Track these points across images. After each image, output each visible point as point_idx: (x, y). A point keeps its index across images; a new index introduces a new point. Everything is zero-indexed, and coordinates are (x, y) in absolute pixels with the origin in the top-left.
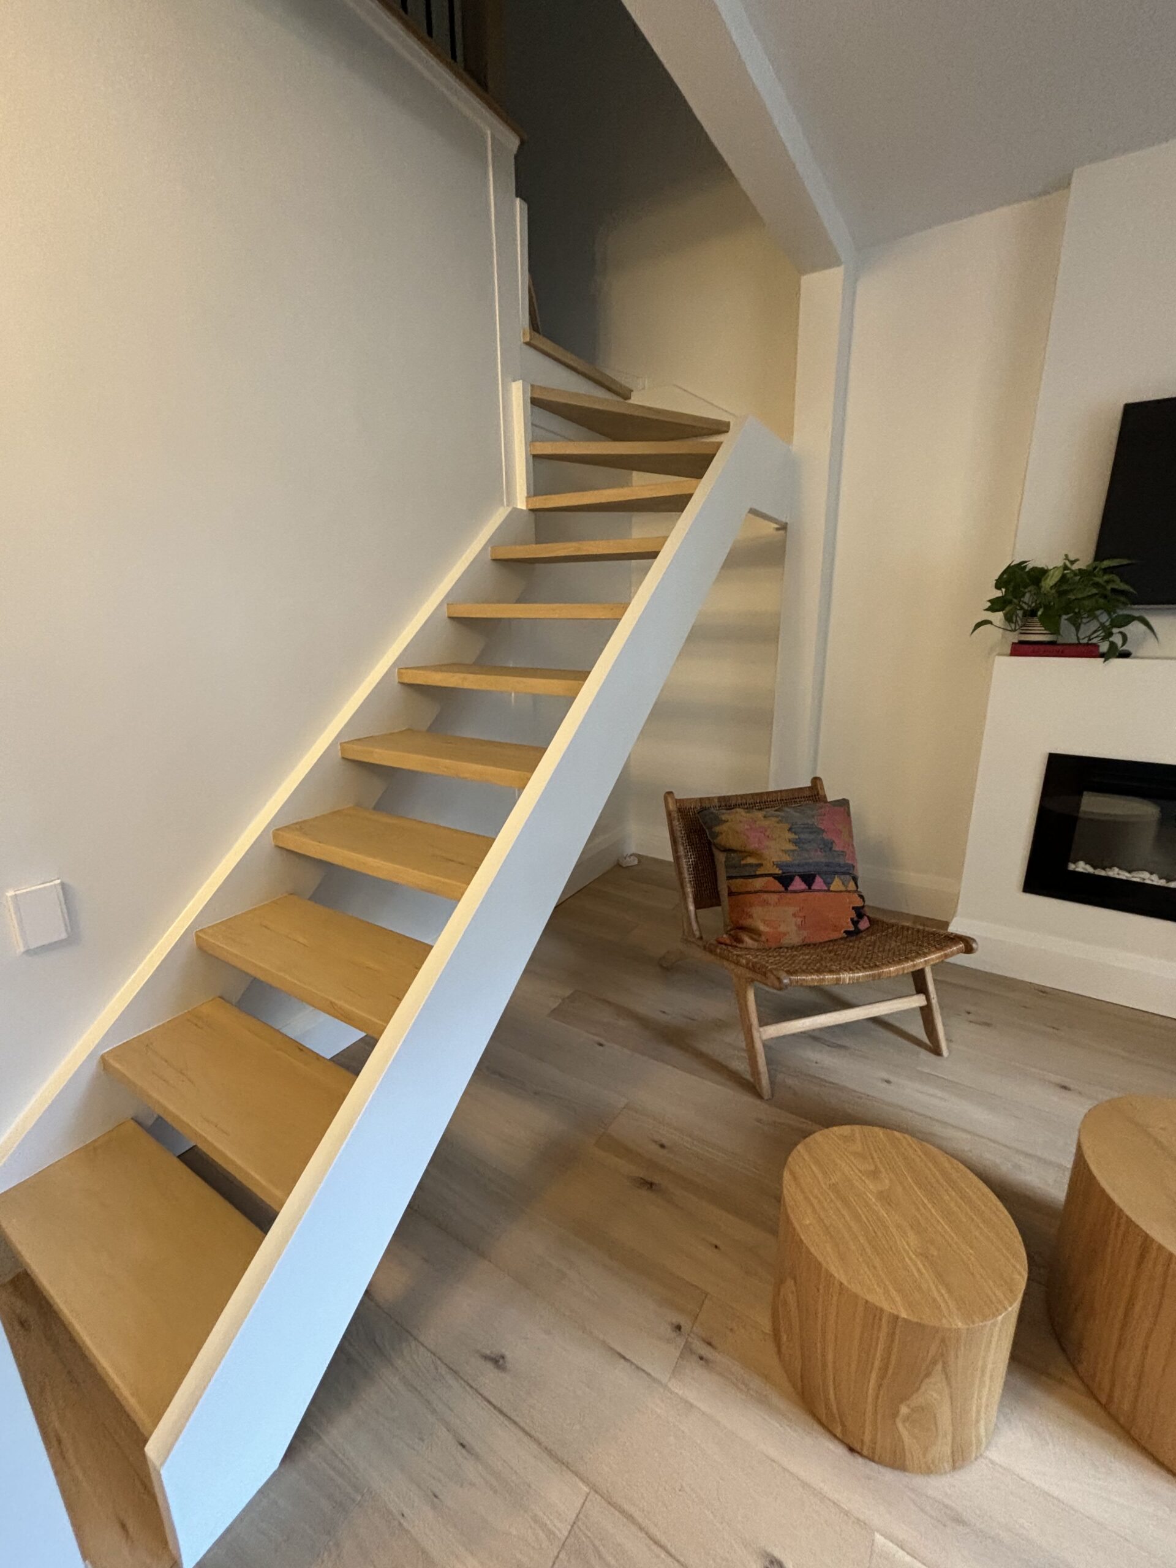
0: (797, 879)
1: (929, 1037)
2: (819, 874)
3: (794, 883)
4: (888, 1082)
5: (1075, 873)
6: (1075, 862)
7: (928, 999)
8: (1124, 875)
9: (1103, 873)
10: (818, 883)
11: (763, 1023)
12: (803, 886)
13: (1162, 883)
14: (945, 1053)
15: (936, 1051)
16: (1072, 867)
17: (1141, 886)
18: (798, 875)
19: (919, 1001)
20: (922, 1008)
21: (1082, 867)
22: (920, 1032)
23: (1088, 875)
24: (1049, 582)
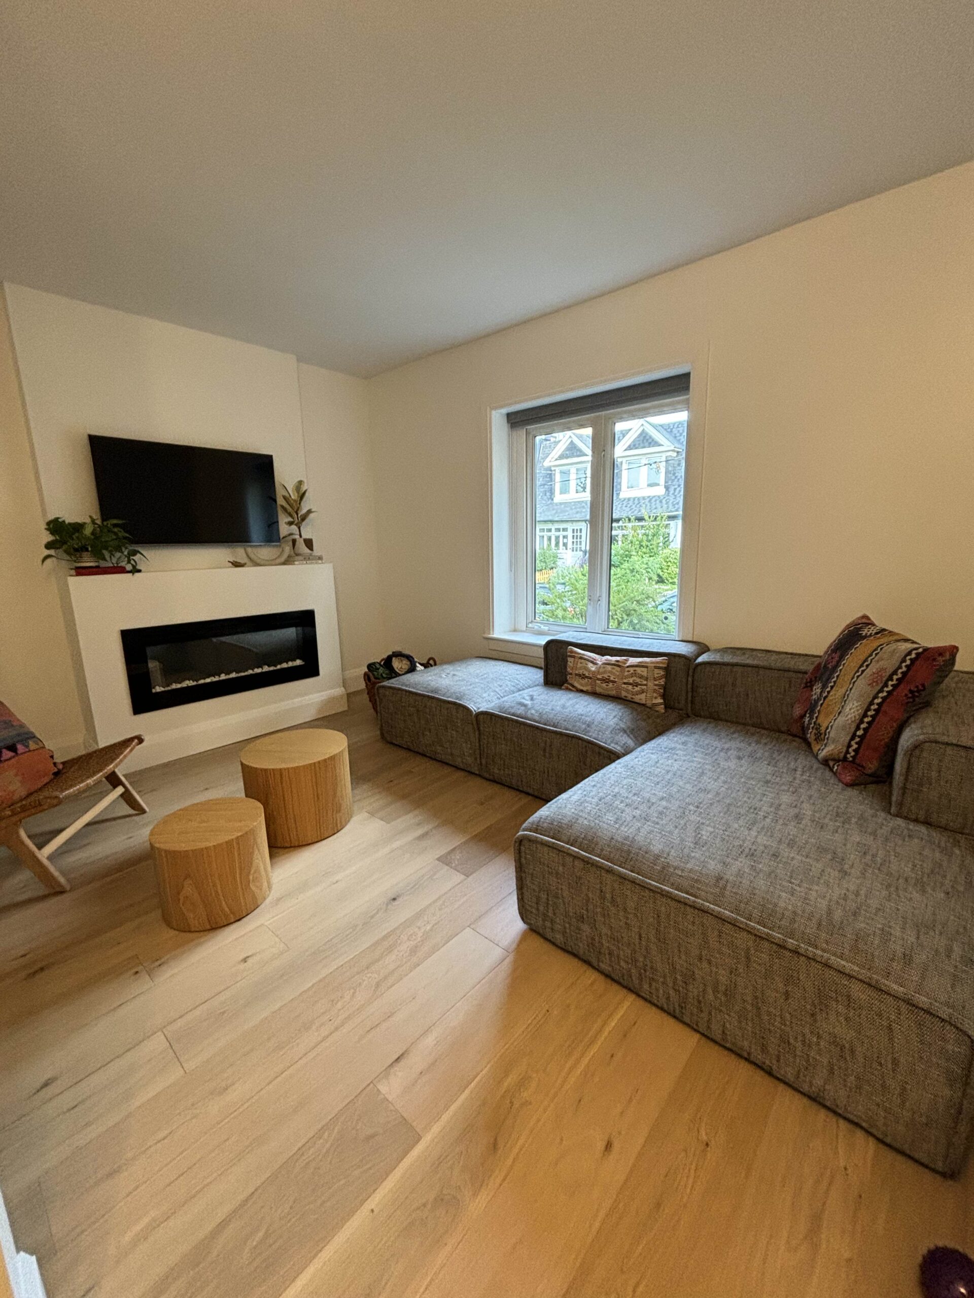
0: (4, 751)
1: (133, 808)
2: (18, 742)
3: (4, 754)
4: (131, 838)
5: (157, 693)
6: (154, 688)
7: (124, 786)
8: (179, 686)
9: (169, 688)
10: (20, 748)
11: (40, 847)
12: (11, 754)
13: (195, 683)
14: (147, 809)
15: (143, 812)
16: (154, 691)
17: (188, 687)
18: (5, 748)
19: (120, 790)
20: (122, 795)
21: (158, 689)
22: (127, 810)
23: (163, 692)
24: (88, 531)
